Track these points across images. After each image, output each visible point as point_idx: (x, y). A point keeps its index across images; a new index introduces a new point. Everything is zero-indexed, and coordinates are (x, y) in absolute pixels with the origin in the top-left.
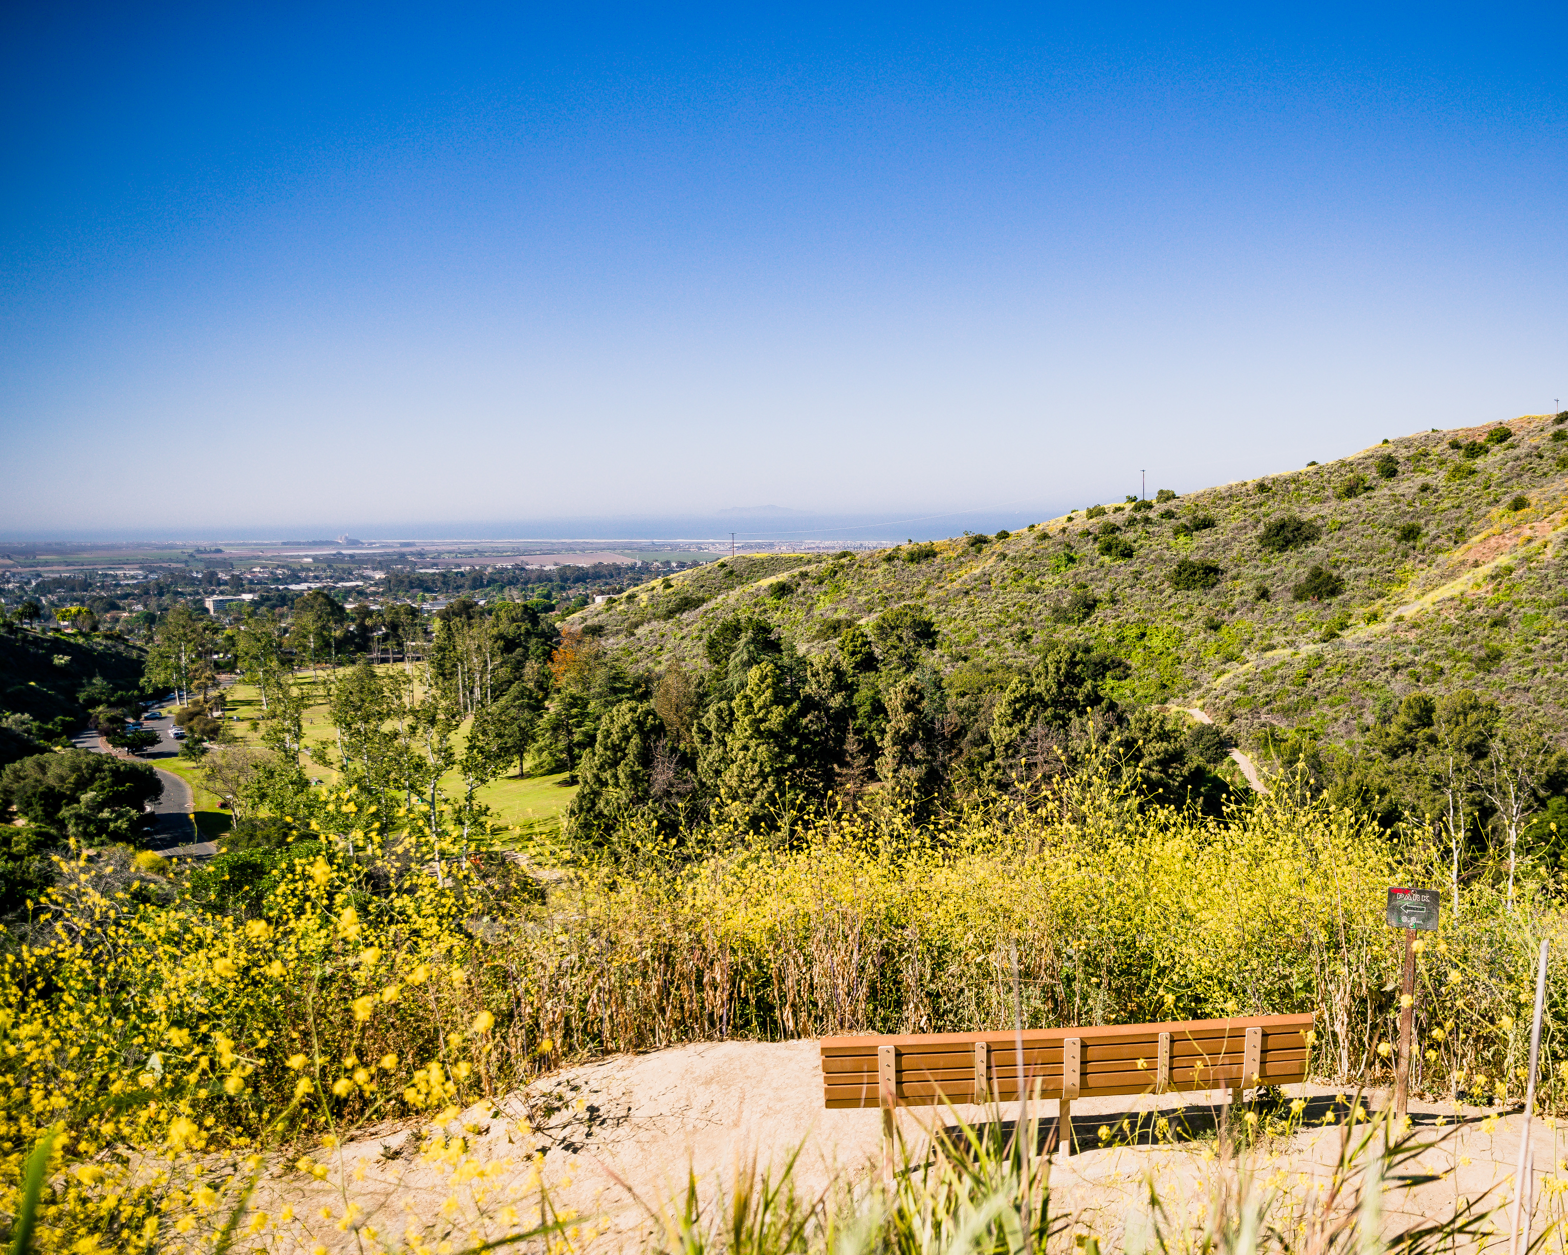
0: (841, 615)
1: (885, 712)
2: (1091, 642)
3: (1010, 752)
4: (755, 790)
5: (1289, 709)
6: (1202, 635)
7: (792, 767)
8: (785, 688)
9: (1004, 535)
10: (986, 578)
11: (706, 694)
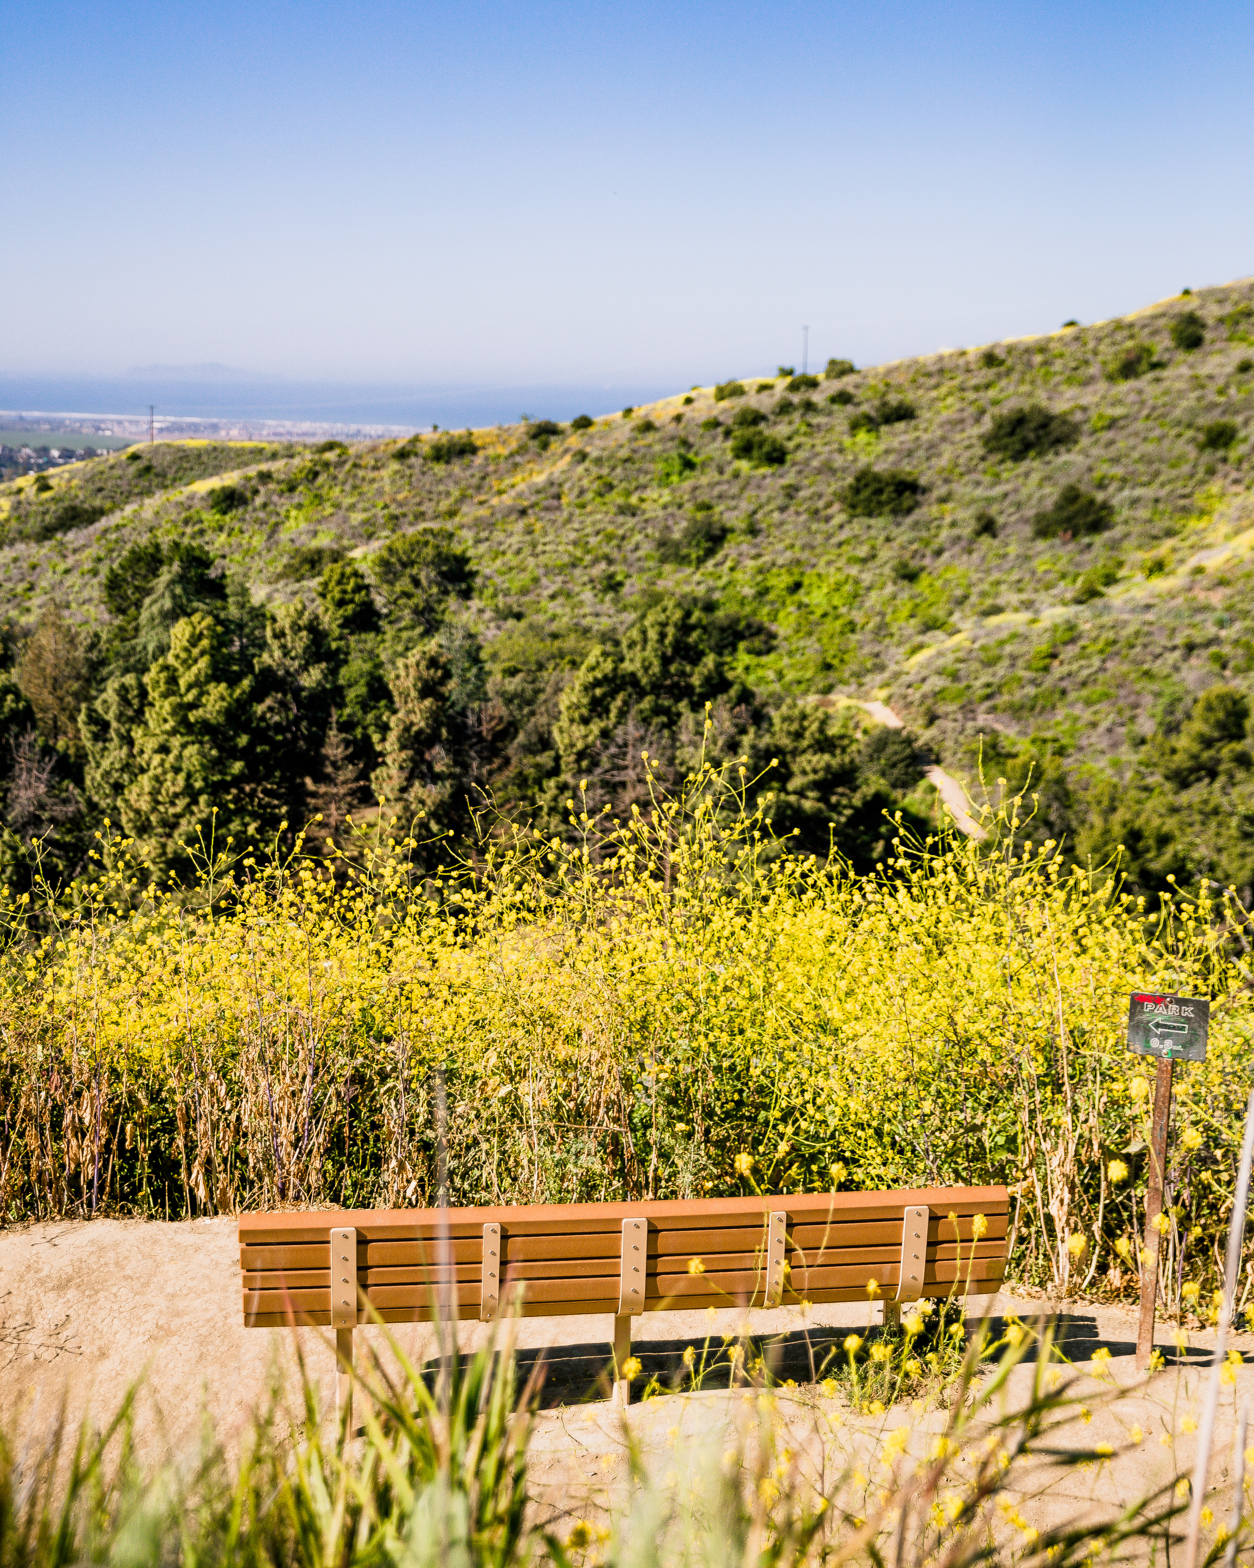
0: (324, 541)
1: (389, 696)
2: (717, 596)
3: (585, 764)
4: (178, 816)
5: (1022, 707)
6: (890, 589)
7: (238, 781)
8: (231, 655)
9: (583, 423)
10: (554, 490)
11: (103, 662)
